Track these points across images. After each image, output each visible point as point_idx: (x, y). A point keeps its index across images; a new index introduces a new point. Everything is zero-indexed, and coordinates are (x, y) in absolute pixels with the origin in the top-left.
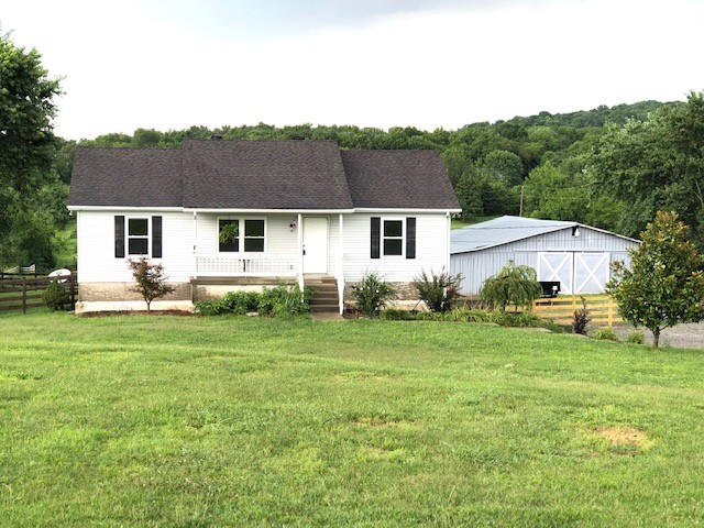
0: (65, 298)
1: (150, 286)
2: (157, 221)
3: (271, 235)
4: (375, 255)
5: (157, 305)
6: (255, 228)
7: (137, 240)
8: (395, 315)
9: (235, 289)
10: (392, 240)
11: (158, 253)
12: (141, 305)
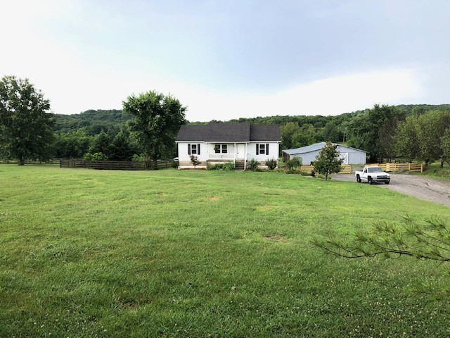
0: (176, 165)
1: (195, 162)
2: (199, 145)
3: (229, 148)
4: (257, 154)
5: (197, 167)
6: (225, 147)
7: (194, 150)
8: (260, 170)
9: (217, 163)
10: (262, 150)
11: (199, 154)
12: (193, 167)
